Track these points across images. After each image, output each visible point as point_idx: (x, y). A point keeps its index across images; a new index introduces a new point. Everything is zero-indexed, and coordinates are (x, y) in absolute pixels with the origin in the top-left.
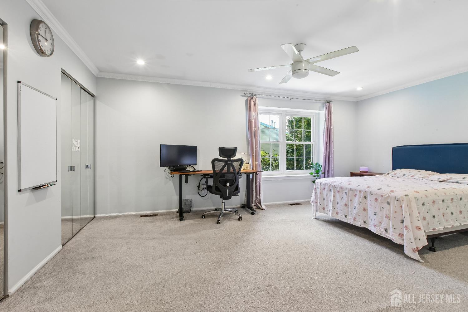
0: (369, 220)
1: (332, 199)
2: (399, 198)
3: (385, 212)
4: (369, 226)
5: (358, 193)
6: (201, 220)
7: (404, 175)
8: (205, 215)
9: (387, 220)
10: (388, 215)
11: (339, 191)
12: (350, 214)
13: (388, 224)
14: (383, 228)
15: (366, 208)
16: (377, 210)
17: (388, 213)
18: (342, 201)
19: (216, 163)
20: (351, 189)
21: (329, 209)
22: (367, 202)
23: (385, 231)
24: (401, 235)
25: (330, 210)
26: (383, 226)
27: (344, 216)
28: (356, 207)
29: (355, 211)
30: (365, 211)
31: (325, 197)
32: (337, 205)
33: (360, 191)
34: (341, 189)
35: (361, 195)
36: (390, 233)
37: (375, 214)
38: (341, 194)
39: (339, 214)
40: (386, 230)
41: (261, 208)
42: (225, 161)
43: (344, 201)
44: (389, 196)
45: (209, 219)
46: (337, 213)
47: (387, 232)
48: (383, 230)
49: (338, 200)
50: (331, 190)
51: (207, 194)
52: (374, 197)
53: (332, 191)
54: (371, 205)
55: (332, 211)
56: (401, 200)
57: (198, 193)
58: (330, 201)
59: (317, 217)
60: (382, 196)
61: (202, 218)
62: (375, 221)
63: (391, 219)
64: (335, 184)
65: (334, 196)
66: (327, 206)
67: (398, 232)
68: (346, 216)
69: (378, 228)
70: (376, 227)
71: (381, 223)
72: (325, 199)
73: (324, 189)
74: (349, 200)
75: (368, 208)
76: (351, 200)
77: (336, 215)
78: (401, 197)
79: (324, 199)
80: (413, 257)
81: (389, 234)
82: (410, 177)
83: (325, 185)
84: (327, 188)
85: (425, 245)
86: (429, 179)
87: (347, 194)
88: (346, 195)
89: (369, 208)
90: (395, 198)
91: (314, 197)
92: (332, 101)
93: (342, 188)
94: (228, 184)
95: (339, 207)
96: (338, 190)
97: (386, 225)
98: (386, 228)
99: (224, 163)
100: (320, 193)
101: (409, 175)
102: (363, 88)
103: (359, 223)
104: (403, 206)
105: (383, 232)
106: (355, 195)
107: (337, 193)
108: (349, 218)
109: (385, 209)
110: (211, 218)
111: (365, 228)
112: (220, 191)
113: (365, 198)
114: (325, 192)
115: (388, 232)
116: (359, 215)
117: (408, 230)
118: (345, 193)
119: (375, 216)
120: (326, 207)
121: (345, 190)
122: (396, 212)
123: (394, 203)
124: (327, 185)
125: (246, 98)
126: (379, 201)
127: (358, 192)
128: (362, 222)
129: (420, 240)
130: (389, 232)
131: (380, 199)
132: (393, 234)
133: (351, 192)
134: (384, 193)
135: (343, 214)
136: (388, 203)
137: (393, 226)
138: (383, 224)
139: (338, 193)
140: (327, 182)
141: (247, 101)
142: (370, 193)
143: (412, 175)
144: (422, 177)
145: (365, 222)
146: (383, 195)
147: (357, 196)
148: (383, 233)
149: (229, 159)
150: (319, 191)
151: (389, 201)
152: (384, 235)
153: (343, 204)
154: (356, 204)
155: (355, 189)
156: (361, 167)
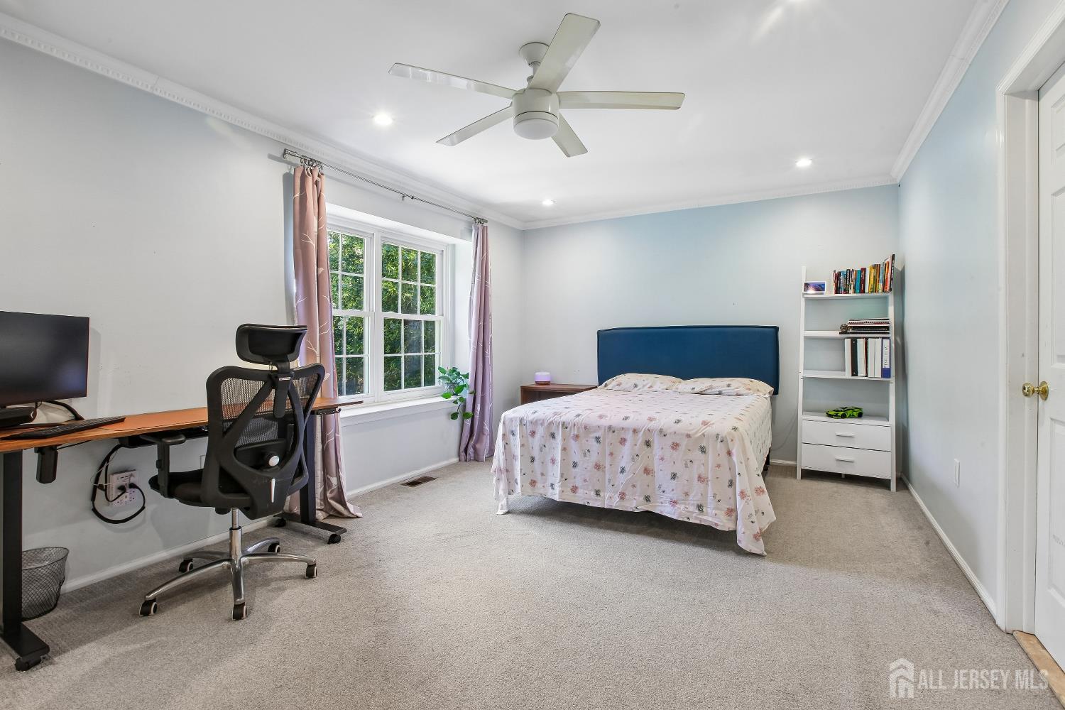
0: (659, 492)
1: (558, 458)
2: (726, 437)
3: (695, 471)
4: (655, 506)
5: (629, 436)
6: (144, 625)
7: (636, 386)
8: (154, 600)
9: (702, 486)
10: (703, 476)
11: (577, 436)
12: (608, 486)
13: (704, 495)
14: (693, 504)
15: (650, 468)
16: (678, 468)
17: (702, 470)
18: (586, 458)
19: (228, 385)
20: (610, 427)
21: (550, 481)
22: (651, 453)
23: (697, 511)
24: (731, 512)
25: (552, 485)
26: (694, 500)
27: (593, 493)
28: (627, 469)
29: (622, 479)
30: (648, 474)
31: (536, 453)
32: (574, 470)
33: (635, 431)
34: (582, 430)
35: (638, 440)
36: (709, 511)
37: (674, 476)
38: (584, 441)
39: (580, 491)
40: (700, 508)
41: (345, 513)
42: (270, 376)
43: (594, 458)
44: (704, 435)
45: (182, 608)
46: (574, 489)
47: (702, 511)
48: (693, 508)
49: (577, 457)
50: (553, 436)
51: (143, 508)
52: (669, 441)
53: (559, 437)
54: (662, 459)
55: (561, 486)
56: (729, 441)
57: (95, 510)
58: (553, 461)
59: (511, 508)
60: (689, 436)
61: (145, 613)
62: (674, 491)
63: (709, 483)
64: (563, 419)
65: (564, 449)
66: (542, 474)
67: (725, 506)
68: (597, 493)
69: (682, 507)
70: (678, 506)
71: (687, 494)
72: (536, 459)
73: (533, 433)
74: (607, 453)
75: (655, 465)
76: (611, 454)
77: (572, 494)
78: (729, 433)
79: (533, 460)
80: (755, 550)
81: (707, 515)
82: (646, 388)
83: (534, 423)
84: (540, 431)
85: (773, 521)
86: (679, 391)
87: (601, 440)
88: (598, 442)
89: (657, 465)
90: (717, 436)
91: (502, 457)
92: (486, 222)
93: (585, 428)
94: (274, 461)
95: (578, 476)
96: (576, 433)
97: (699, 496)
98: (699, 503)
99: (261, 384)
100: (522, 445)
101: (644, 386)
102: (554, 202)
103: (634, 504)
104: (734, 451)
105: (693, 513)
106: (623, 441)
107: (573, 442)
108: (607, 495)
109: (696, 463)
110: (184, 601)
111: (647, 512)
112: (240, 490)
113: (648, 444)
114: (536, 442)
115: (704, 510)
116: (634, 486)
117: (747, 498)
118: (594, 440)
119: (674, 482)
120: (539, 478)
121: (595, 432)
122: (719, 466)
123: (715, 450)
124: (542, 424)
125: (283, 169)
126: (682, 448)
127: (631, 432)
128: (642, 499)
129: (763, 513)
130: (707, 510)
131: (684, 443)
132: (716, 512)
133: (611, 433)
134: (692, 430)
135: (590, 488)
136: (703, 450)
137: (714, 496)
138: (695, 496)
139: (576, 441)
140: (540, 415)
141: (288, 179)
142: (661, 431)
143: (648, 386)
144: (665, 387)
145: (647, 499)
146: (691, 433)
147: (628, 444)
148: (694, 515)
149: (283, 366)
150: (516, 442)
151: (704, 444)
152: (696, 518)
153: (591, 465)
154: (625, 462)
155: (621, 426)
156: (537, 373)
